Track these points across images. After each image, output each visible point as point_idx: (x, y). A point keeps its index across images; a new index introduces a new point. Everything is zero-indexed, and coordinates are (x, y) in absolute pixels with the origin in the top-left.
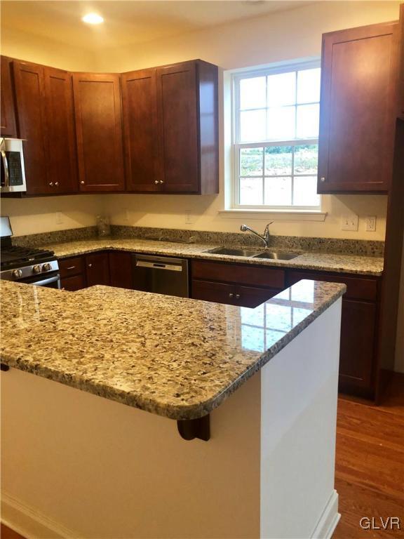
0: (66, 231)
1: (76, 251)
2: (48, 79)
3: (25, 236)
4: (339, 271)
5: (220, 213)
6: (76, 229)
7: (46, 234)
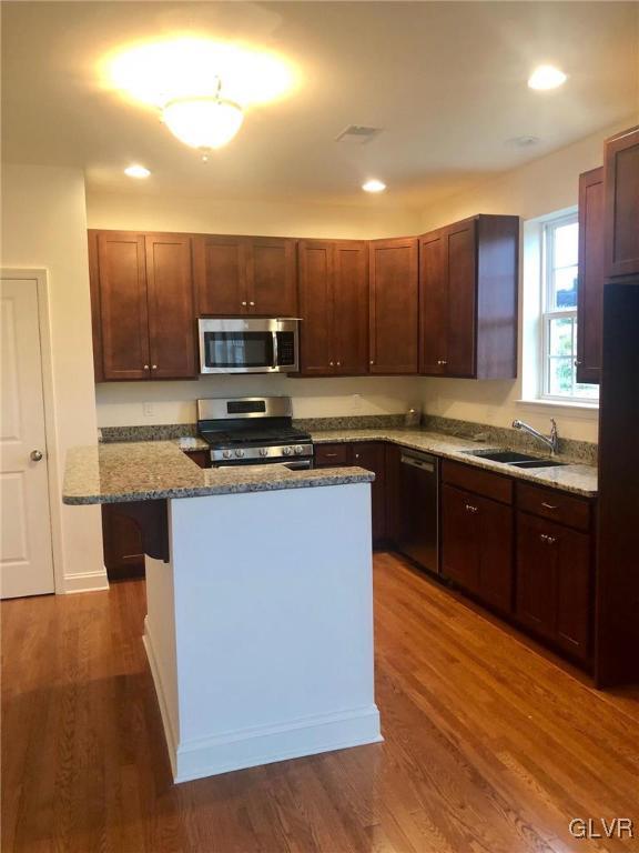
0: (362, 417)
1: (339, 439)
2: (337, 252)
3: (312, 419)
4: (554, 486)
5: (518, 403)
6: (376, 416)
7: (336, 419)
